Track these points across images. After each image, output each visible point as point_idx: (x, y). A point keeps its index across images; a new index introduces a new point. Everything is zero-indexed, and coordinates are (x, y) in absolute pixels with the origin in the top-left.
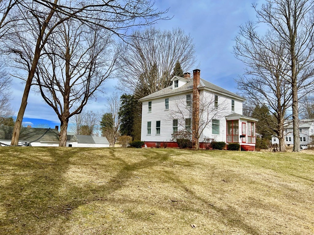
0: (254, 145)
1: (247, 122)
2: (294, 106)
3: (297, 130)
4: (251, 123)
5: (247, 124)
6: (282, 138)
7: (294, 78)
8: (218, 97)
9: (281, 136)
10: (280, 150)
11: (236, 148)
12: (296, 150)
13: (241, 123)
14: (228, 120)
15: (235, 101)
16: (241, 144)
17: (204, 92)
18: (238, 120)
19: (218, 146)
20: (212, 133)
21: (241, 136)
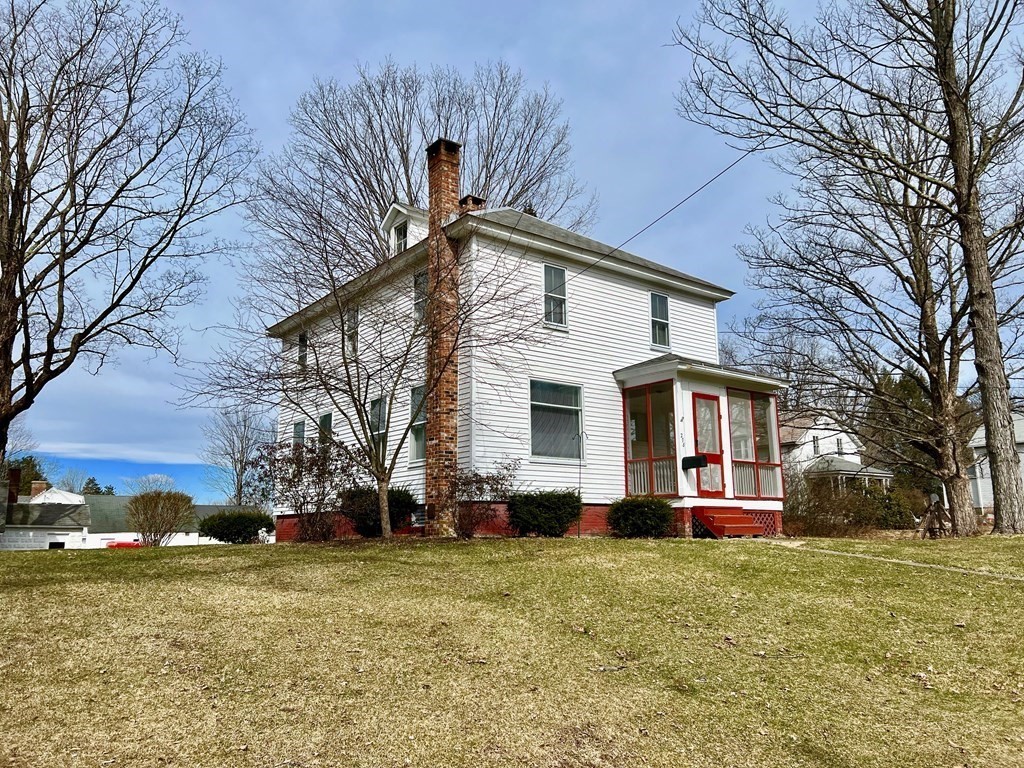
0: (778, 506)
1: (724, 392)
2: (979, 316)
3: (1004, 426)
4: (752, 399)
5: (723, 400)
6: (957, 475)
7: (965, 191)
8: (567, 278)
9: (954, 468)
10: (955, 530)
11: (645, 523)
12: (1005, 523)
13: (688, 396)
14: (629, 385)
15: (669, 299)
16: (688, 503)
17: (474, 247)
18: (672, 380)
19: (535, 518)
20: (533, 453)
21: (688, 463)
